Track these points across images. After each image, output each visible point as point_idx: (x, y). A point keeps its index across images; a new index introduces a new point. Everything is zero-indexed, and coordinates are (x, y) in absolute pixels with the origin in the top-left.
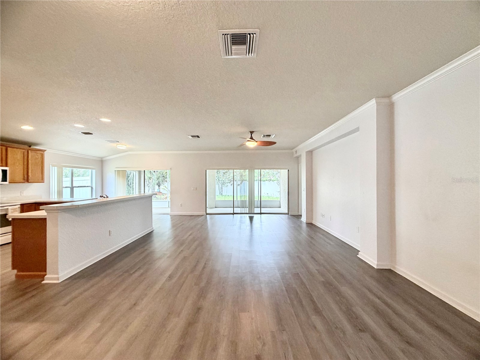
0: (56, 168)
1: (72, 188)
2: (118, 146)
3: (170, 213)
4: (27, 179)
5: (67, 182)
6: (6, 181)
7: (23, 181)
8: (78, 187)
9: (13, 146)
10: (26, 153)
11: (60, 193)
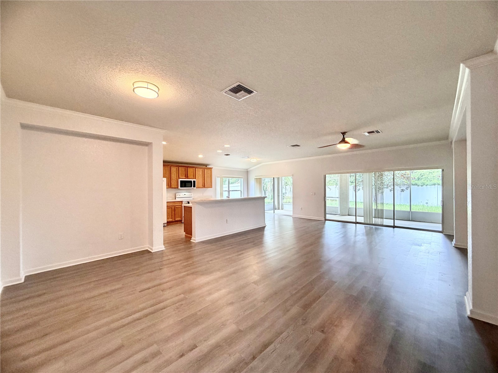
0: (219, 178)
1: (229, 191)
2: (251, 160)
3: (293, 216)
4: (204, 186)
5: (225, 188)
6: (195, 187)
7: (202, 187)
8: (233, 191)
9: (199, 167)
10: (203, 171)
11: (222, 194)
